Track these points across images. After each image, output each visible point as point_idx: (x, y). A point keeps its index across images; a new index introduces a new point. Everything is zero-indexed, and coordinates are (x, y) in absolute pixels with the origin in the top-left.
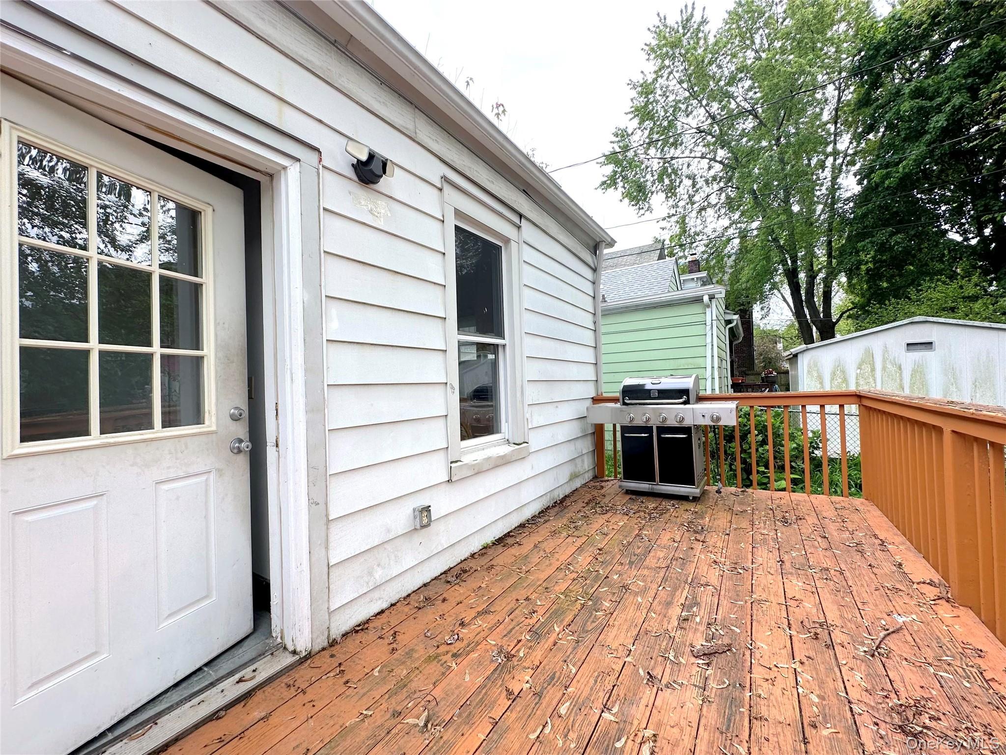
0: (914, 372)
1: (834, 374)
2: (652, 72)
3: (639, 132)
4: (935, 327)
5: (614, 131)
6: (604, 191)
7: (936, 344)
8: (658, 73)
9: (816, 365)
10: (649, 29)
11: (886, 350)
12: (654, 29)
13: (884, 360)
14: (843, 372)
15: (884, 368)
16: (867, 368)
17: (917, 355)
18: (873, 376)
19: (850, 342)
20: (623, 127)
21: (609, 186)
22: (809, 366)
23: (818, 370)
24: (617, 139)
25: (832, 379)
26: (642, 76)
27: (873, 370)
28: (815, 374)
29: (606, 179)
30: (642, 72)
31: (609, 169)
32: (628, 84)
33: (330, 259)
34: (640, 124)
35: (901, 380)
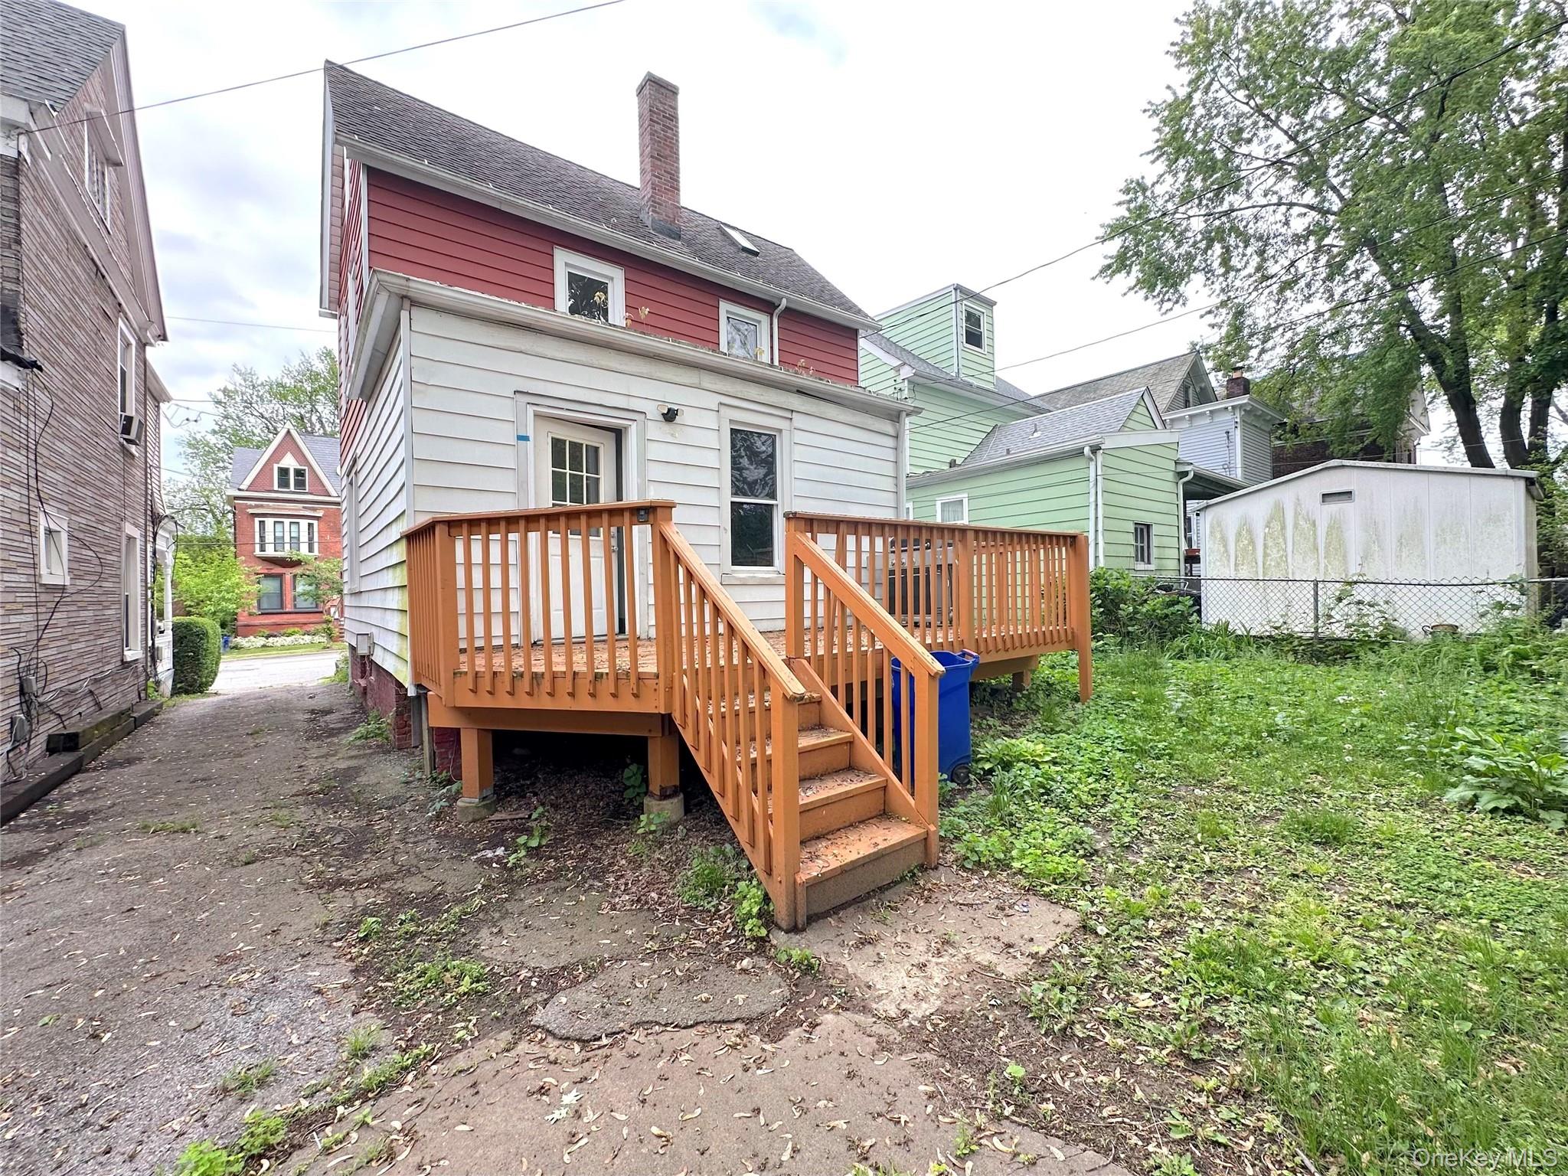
0: (1330, 528)
1: (1239, 534)
2: (1186, 83)
3: (1169, 179)
4: (1355, 472)
5: (1123, 185)
6: (1108, 279)
7: (1356, 494)
8: (1194, 83)
9: (1219, 525)
10: (1177, 20)
11: (1298, 502)
12: (1185, 19)
13: (1296, 514)
14: (1250, 532)
15: (1296, 526)
16: (1276, 526)
17: (1334, 507)
18: (1283, 535)
19: (1257, 494)
20: (1137, 177)
21: (1118, 271)
22: (1212, 527)
23: (1221, 531)
24: (1128, 198)
25: (1237, 541)
26: (1169, 92)
27: (1283, 528)
28: (1218, 536)
29: (1109, 261)
30: (1168, 87)
31: (1114, 246)
32: (1145, 111)
33: (651, 463)
34: (1169, 166)
35: (1315, 539)
